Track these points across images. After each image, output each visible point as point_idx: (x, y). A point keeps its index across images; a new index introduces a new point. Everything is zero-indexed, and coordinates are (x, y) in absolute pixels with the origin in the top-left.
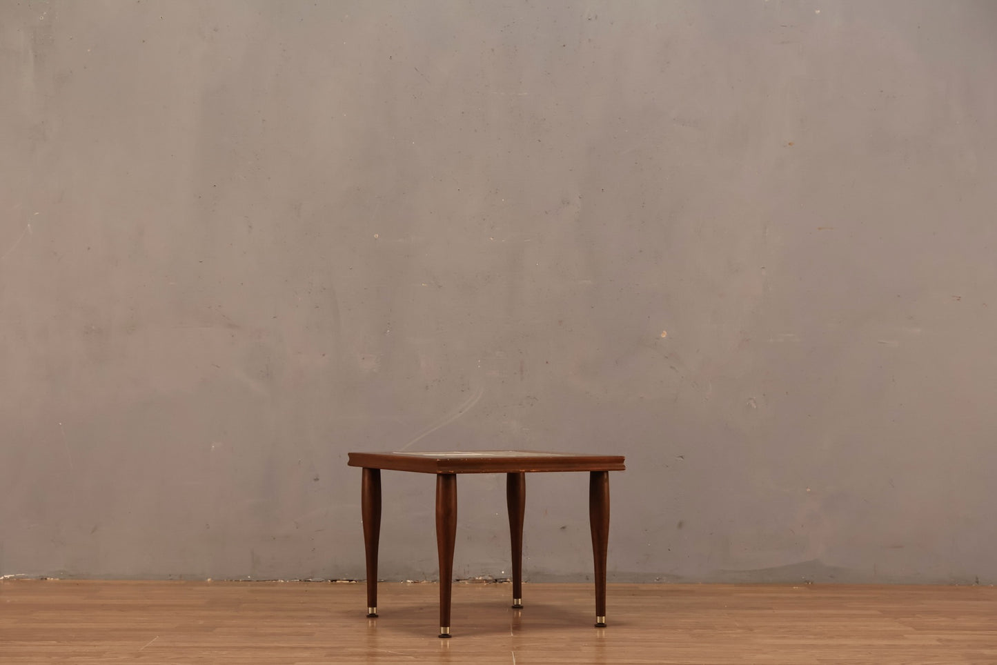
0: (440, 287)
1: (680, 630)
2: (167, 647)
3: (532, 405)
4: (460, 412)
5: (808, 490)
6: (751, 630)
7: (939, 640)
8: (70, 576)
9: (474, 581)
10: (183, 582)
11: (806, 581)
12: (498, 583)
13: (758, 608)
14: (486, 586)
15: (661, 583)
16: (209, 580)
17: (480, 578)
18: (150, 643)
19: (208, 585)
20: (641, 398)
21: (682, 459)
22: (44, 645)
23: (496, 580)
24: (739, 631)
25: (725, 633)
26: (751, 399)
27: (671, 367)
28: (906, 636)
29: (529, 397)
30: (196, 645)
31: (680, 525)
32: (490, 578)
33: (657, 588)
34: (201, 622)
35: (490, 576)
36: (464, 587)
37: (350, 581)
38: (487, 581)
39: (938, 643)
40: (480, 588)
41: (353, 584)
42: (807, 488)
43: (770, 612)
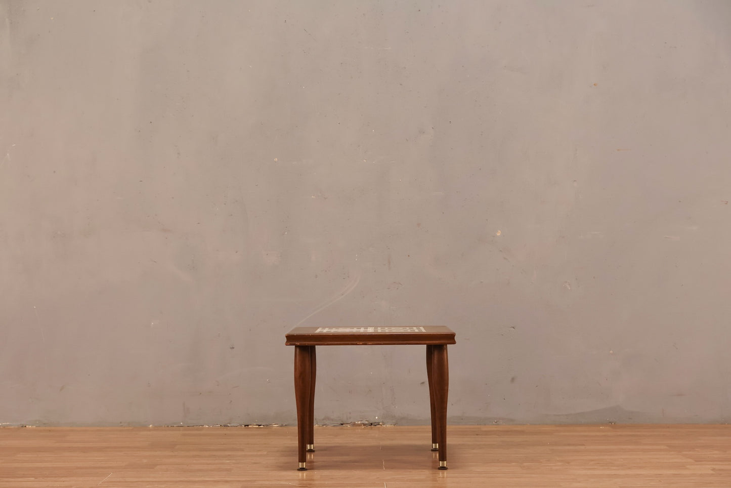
0: (325, 198)
1: (514, 464)
2: (119, 482)
3: (397, 289)
4: (343, 295)
5: (611, 352)
6: (568, 463)
7: (713, 469)
8: (44, 424)
9: (354, 425)
10: (131, 428)
11: (610, 422)
12: (372, 426)
13: (573, 445)
14: (364, 429)
15: (498, 425)
16: (151, 426)
17: (359, 423)
18: (106, 479)
19: (150, 430)
20: (482, 282)
21: (513, 329)
22: (25, 481)
23: (371, 424)
24: (560, 464)
25: (548, 466)
26: (566, 282)
27: (505, 258)
28: (688, 466)
29: (395, 282)
30: (140, 480)
31: (513, 380)
32: (367, 422)
33: (496, 429)
34: (145, 461)
35: (366, 421)
36: (347, 429)
37: (259, 426)
38: (364, 425)
39: (712, 472)
40: (359, 430)
41: (261, 428)
42: (610, 350)
43: (582, 447)
